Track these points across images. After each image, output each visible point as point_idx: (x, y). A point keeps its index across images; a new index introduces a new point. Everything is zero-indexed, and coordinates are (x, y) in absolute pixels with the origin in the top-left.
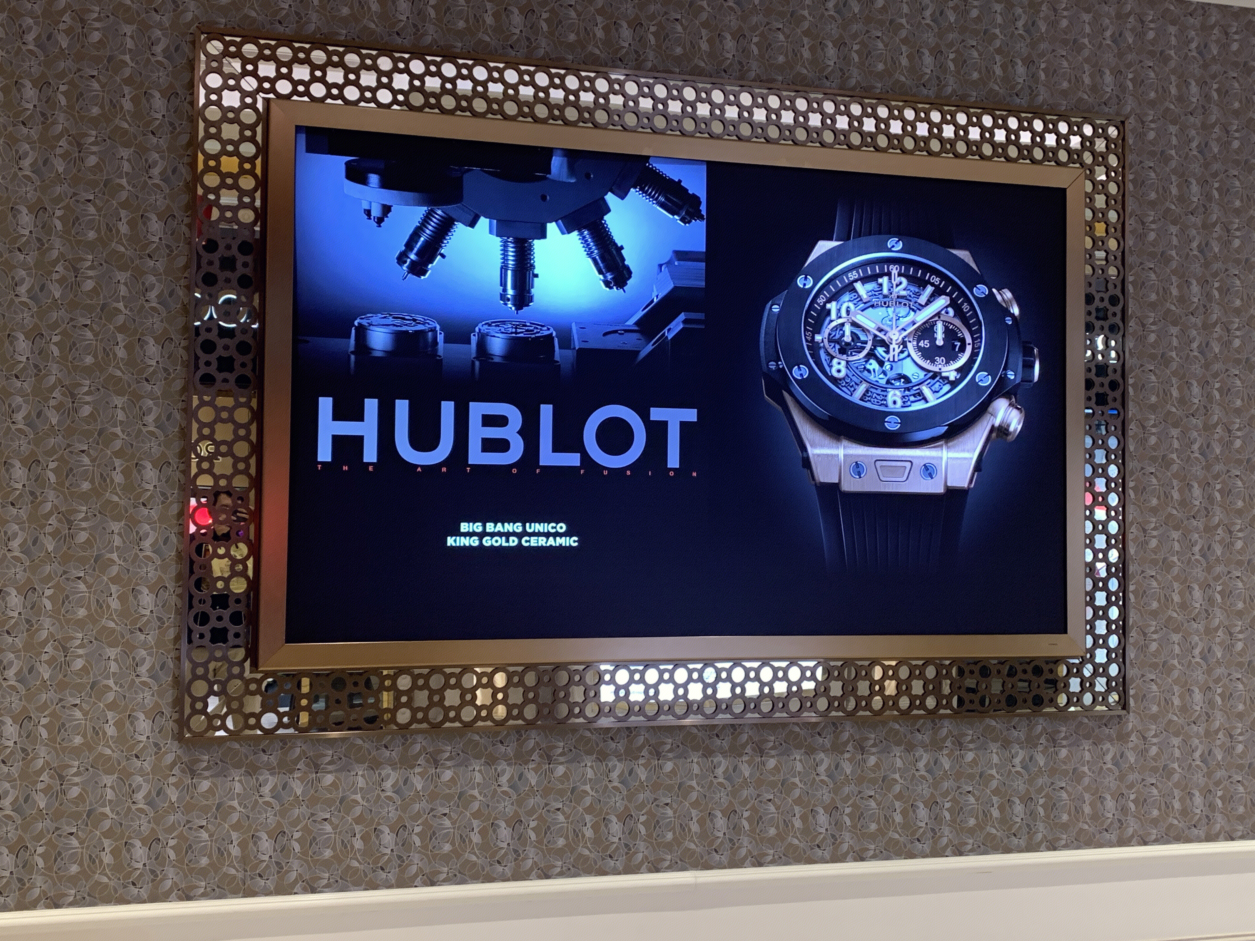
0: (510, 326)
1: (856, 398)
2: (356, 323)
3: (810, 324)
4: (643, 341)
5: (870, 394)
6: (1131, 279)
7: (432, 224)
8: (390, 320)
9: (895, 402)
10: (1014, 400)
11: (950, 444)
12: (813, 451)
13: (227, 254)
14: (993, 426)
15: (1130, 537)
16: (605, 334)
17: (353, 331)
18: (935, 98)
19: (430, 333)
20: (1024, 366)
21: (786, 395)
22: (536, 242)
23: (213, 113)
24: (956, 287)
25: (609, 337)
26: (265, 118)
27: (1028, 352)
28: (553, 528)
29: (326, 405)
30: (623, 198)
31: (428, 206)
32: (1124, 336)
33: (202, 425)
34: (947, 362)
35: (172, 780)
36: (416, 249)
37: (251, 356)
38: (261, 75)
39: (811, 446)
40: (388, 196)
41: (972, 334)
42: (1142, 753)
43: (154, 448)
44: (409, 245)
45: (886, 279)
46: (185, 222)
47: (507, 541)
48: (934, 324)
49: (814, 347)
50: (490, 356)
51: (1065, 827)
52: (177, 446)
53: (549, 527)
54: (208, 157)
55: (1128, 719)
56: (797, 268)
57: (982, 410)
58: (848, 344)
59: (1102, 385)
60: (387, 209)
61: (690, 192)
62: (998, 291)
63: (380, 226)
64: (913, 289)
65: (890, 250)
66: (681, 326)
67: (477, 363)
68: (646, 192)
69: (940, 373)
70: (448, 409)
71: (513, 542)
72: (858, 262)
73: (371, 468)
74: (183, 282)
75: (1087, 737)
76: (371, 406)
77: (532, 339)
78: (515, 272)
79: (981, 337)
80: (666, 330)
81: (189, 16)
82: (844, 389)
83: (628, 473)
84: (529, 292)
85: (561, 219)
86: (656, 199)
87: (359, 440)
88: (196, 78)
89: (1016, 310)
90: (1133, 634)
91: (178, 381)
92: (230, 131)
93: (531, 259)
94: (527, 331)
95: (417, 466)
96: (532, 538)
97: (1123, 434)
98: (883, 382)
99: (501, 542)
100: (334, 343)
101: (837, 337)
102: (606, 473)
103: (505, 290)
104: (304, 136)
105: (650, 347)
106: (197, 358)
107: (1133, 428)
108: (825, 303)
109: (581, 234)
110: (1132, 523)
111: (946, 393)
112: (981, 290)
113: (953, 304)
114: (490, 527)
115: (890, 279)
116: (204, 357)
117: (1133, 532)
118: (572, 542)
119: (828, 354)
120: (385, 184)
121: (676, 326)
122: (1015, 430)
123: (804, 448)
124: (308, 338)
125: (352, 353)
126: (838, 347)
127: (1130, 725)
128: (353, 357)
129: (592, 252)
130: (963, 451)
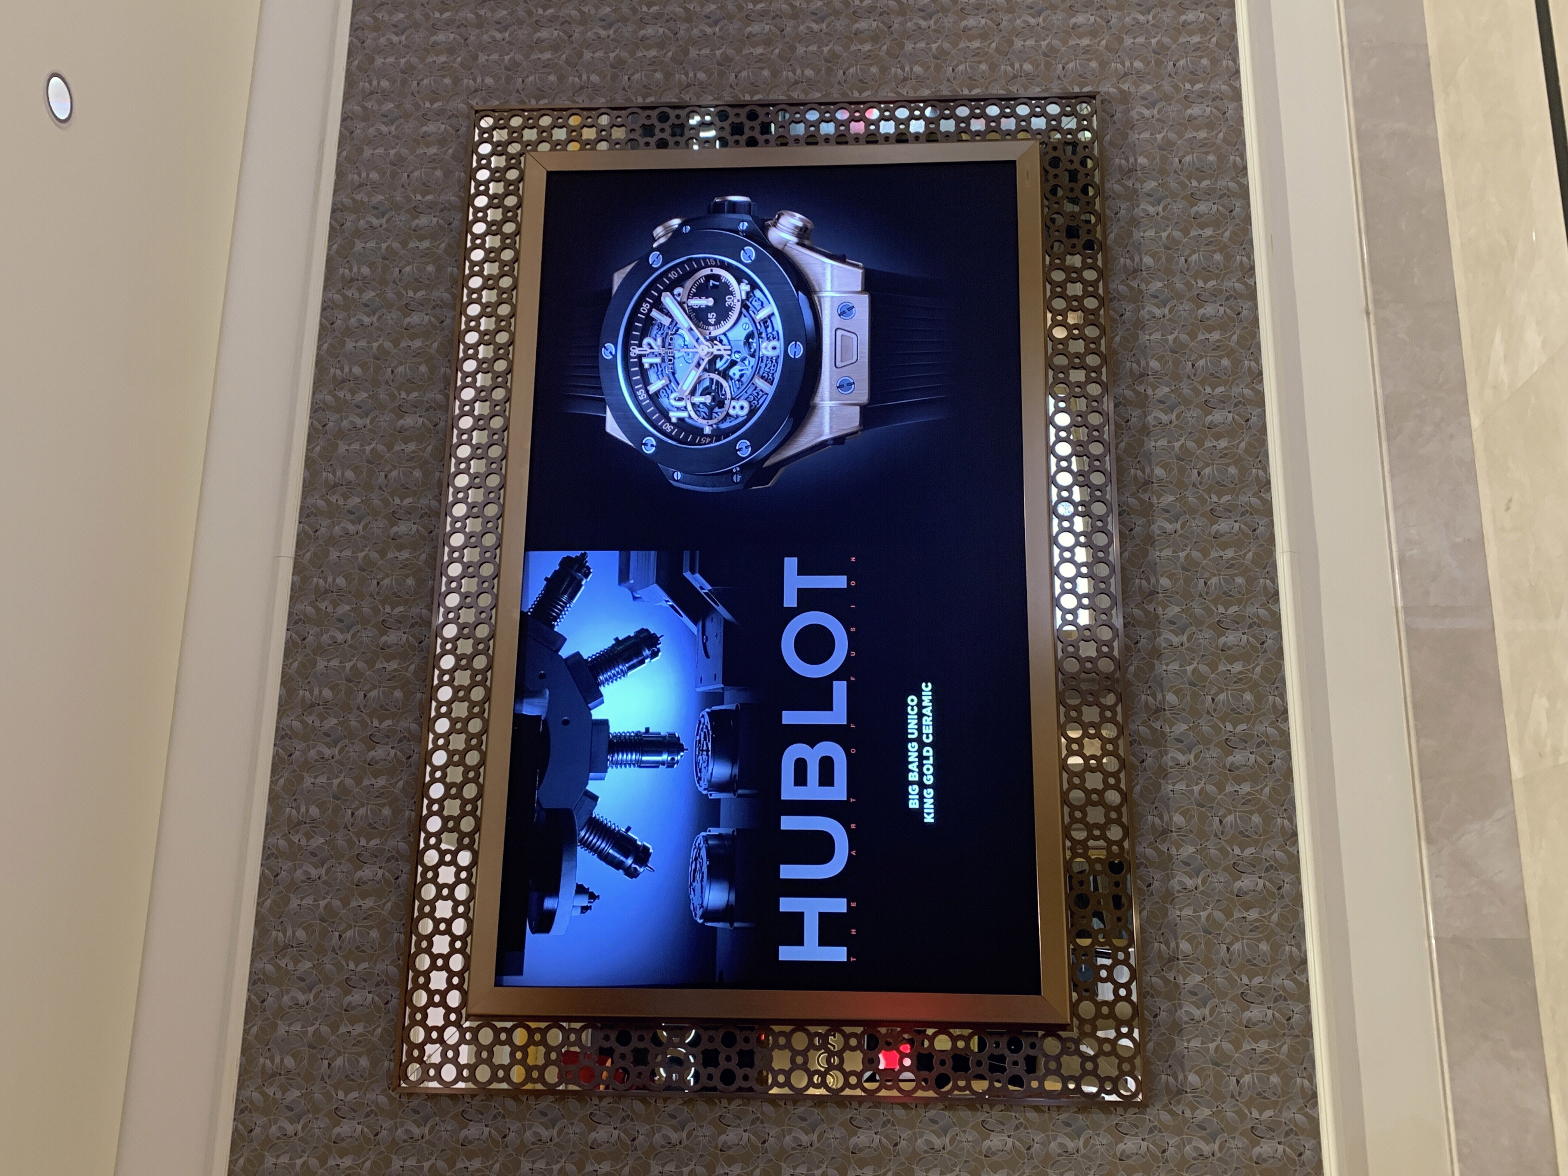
0: (700, 757)
1: (770, 389)
2: (700, 921)
3: (694, 439)
4: (714, 616)
5: (765, 375)
6: (640, 100)
7: (595, 841)
8: (697, 885)
9: (774, 348)
10: (769, 222)
11: (817, 289)
12: (827, 435)
13: (630, 1057)
14: (798, 244)
15: (912, 95)
16: (707, 656)
17: (709, 924)
18: (455, 310)
19: (710, 842)
20: (734, 212)
21: (768, 463)
22: (612, 730)
23: (483, 1073)
24: (652, 286)
25: (710, 653)
26: (487, 1020)
27: (719, 209)
28: (912, 709)
29: (787, 953)
30: (565, 639)
31: (577, 845)
32: (700, 106)
33: (811, 1084)
34: (731, 293)
35: (1188, 1113)
36: (622, 858)
37: (737, 1033)
38: (443, 1023)
39: (821, 435)
40: (567, 888)
41: (701, 268)
42: (1141, 77)
43: (835, 1134)
44: (618, 865)
45: (644, 360)
46: (597, 1103)
47: (927, 758)
48: (692, 309)
49: (718, 434)
50: (732, 778)
51: (1222, 158)
52: (832, 1109)
53: (912, 714)
54: (528, 1079)
55: (1105, 93)
56: (634, 454)
57: (781, 255)
58: (713, 399)
59: (752, 128)
60: (581, 890)
61: (557, 568)
62: (656, 241)
63: (598, 897)
64: (654, 331)
65: (615, 356)
66: (698, 575)
67: (740, 792)
68: (558, 615)
69: (743, 301)
70: (789, 823)
71: (928, 752)
72: (628, 390)
73: (853, 905)
74: (660, 1104)
75: (1125, 136)
76: (787, 904)
77: (713, 733)
78: (644, 753)
79: (704, 259)
80: (702, 592)
81: (382, 1099)
82: (761, 402)
83: (853, 629)
84: (664, 737)
85: (587, 704)
86: (566, 604)
87: (824, 917)
88: (447, 1091)
89: (675, 222)
90: (1015, 89)
91: (764, 1109)
92: (503, 1055)
93: (630, 736)
94: (705, 739)
95: (850, 855)
96: (924, 731)
97: (804, 104)
98: (753, 361)
99: (929, 765)
100: (722, 945)
101: (706, 410)
102: (853, 654)
103: (663, 763)
104: (505, 978)
105: (720, 609)
106: (740, 1089)
107: (797, 95)
108: (671, 424)
109: (603, 683)
110: (898, 93)
111: (764, 293)
112: (655, 259)
113: (670, 289)
114: (913, 777)
115: (645, 356)
116: (739, 1083)
117: (907, 92)
118: (927, 689)
119: (723, 420)
120: (554, 892)
121: (698, 581)
122: (801, 220)
123: (823, 444)
124: (718, 973)
125: (732, 925)
126: (716, 410)
127: (1112, 90)
128: (736, 925)
129: (622, 670)
130: (824, 274)
